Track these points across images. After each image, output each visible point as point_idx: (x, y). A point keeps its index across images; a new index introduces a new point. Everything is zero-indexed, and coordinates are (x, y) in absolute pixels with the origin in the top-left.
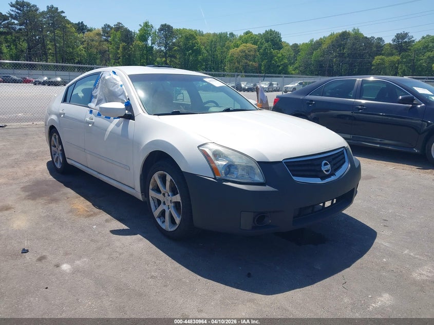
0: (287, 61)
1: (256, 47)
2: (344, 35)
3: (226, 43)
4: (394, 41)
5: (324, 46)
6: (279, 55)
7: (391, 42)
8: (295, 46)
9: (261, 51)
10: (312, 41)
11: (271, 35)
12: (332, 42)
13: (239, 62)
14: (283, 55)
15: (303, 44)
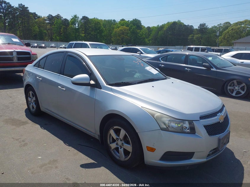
0: (144, 36)
1: (128, 28)
2: (174, 23)
3: (112, 26)
4: (199, 27)
5: (165, 29)
6: (141, 33)
7: (198, 28)
8: (149, 28)
9: (131, 30)
10: (158, 26)
11: (136, 21)
12: (169, 27)
13: (119, 36)
14: (142, 33)
15: (153, 27)
